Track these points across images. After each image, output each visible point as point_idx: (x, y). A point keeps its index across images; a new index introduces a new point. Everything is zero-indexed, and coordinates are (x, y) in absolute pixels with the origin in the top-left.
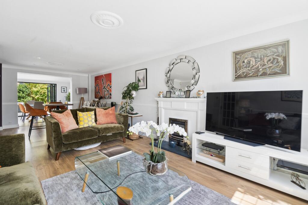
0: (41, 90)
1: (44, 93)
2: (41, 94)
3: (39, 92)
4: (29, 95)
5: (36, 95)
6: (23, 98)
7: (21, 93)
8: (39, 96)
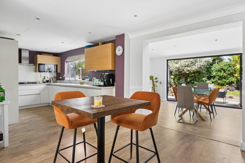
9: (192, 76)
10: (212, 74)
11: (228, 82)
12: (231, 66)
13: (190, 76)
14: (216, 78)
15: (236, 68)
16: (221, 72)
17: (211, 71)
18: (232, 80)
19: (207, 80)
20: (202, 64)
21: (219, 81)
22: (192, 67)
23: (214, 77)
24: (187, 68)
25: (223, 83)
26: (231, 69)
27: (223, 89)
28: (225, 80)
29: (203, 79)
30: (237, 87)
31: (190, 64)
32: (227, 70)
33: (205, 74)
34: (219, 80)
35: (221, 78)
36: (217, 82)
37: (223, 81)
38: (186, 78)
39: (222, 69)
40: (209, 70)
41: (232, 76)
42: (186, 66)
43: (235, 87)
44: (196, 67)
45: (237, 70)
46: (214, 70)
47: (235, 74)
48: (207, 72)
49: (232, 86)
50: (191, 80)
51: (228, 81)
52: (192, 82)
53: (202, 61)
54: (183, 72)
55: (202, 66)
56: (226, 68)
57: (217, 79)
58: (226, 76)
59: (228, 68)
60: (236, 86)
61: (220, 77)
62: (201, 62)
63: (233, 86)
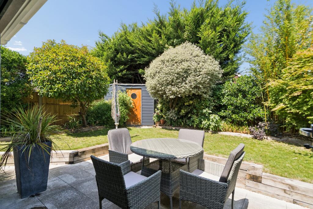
0: (293, 84)
1: (304, 92)
2: (294, 98)
3: (286, 91)
4: (258, 102)
5: (277, 102)
6: (245, 110)
7: (240, 96)
8: (284, 106)
9: (189, 105)
10: (222, 102)
11: (252, 117)
12: (257, 85)
13: (186, 104)
14: (229, 110)
15: (266, 88)
16: (237, 97)
17: (221, 96)
18: (259, 115)
19: (212, 114)
20: (200, 79)
21: (234, 116)
22: (180, 86)
23: (225, 107)
24: (169, 87)
25: (242, 119)
26: (258, 91)
27: (241, 132)
28: (246, 114)
29: (204, 111)
30: (268, 130)
31: (175, 78)
32: (248, 92)
33: (209, 100)
34: (233, 113)
35: (238, 109)
36: (231, 118)
37: (241, 117)
38: (180, 108)
39: (239, 91)
40: (218, 93)
41: (259, 106)
42: (168, 84)
43: (265, 130)
44: (188, 86)
45: (269, 92)
46: (227, 94)
47: (265, 102)
48: (213, 96)
49: (258, 127)
50: (187, 114)
51: (251, 115)
52: (190, 115)
53: (201, 73)
54: (164, 96)
55: (200, 83)
56: (246, 88)
57: (230, 112)
58: (247, 104)
59: (251, 88)
60: (266, 128)
61: (236, 107)
62: (199, 75)
63: (261, 127)
